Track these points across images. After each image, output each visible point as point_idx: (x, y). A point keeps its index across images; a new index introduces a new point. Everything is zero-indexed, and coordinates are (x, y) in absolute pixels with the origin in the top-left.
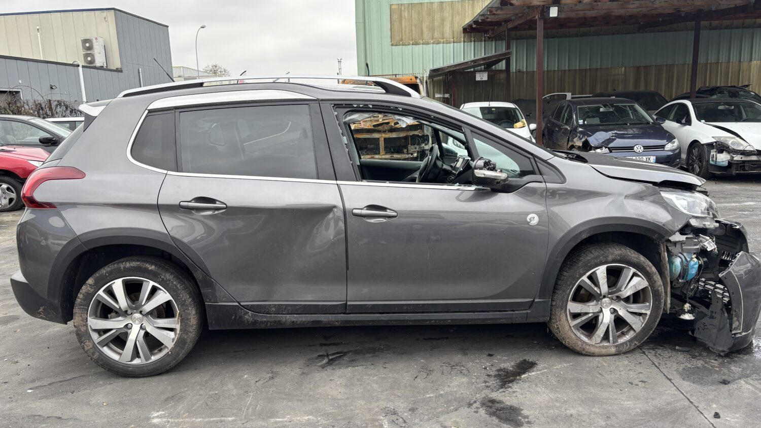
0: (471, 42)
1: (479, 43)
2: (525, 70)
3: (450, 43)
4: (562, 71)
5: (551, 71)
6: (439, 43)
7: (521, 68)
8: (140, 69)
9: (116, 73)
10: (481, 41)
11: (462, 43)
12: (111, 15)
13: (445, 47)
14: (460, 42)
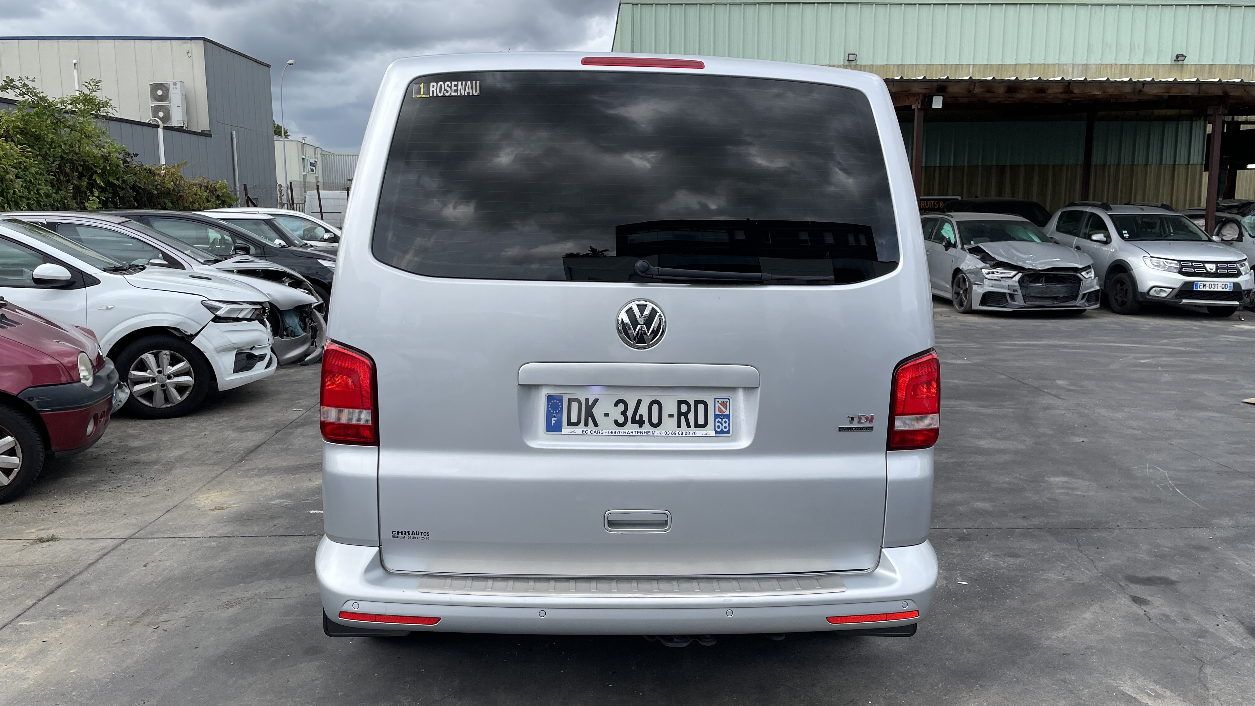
8: (234, 133)
9: (202, 139)
12: (198, 49)
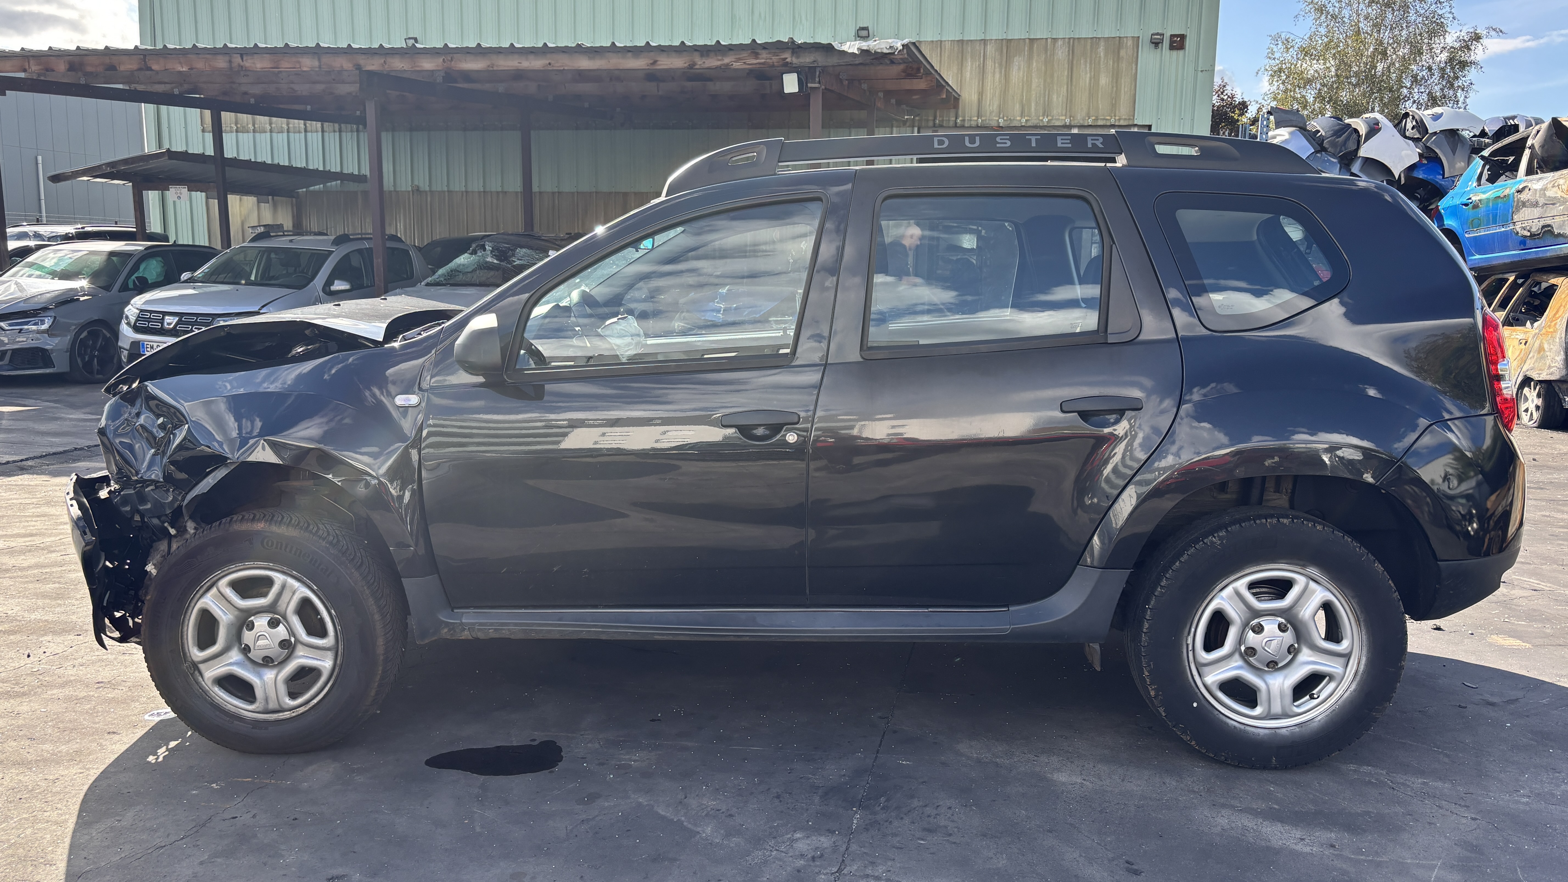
0: (334, 131)
1: (349, 134)
2: (427, 189)
3: (300, 132)
4: (491, 192)
5: (473, 192)
6: (282, 132)
7: (421, 185)
8: (40, 158)
10: (352, 131)
11: (320, 134)
13: (292, 139)
14: (317, 132)
